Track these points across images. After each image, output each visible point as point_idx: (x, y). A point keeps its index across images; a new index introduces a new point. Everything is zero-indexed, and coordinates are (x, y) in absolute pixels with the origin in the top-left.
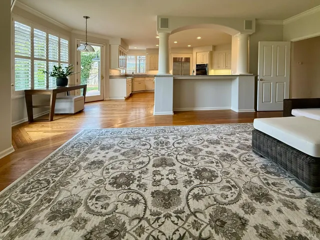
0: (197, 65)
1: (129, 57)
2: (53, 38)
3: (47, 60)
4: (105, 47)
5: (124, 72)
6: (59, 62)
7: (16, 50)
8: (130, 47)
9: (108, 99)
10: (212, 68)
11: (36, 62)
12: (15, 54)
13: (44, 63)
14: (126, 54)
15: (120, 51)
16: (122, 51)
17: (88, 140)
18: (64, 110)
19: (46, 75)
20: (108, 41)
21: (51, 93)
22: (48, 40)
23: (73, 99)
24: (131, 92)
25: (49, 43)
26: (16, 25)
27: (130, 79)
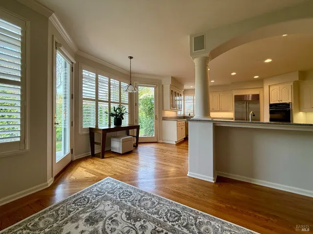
0: (271, 106)
1: (187, 97)
3: (109, 102)
4: (158, 87)
5: (182, 113)
6: (120, 103)
7: (84, 94)
8: (186, 87)
9: (161, 141)
10: (300, 109)
12: (83, 97)
13: (107, 105)
14: (182, 94)
15: (172, 91)
16: (174, 91)
17: (95, 196)
18: (116, 149)
19: (108, 115)
20: (161, 81)
21: (101, 132)
22: (110, 84)
23: (121, 139)
24: (185, 137)
25: (111, 86)
26: (83, 73)
27: (183, 121)
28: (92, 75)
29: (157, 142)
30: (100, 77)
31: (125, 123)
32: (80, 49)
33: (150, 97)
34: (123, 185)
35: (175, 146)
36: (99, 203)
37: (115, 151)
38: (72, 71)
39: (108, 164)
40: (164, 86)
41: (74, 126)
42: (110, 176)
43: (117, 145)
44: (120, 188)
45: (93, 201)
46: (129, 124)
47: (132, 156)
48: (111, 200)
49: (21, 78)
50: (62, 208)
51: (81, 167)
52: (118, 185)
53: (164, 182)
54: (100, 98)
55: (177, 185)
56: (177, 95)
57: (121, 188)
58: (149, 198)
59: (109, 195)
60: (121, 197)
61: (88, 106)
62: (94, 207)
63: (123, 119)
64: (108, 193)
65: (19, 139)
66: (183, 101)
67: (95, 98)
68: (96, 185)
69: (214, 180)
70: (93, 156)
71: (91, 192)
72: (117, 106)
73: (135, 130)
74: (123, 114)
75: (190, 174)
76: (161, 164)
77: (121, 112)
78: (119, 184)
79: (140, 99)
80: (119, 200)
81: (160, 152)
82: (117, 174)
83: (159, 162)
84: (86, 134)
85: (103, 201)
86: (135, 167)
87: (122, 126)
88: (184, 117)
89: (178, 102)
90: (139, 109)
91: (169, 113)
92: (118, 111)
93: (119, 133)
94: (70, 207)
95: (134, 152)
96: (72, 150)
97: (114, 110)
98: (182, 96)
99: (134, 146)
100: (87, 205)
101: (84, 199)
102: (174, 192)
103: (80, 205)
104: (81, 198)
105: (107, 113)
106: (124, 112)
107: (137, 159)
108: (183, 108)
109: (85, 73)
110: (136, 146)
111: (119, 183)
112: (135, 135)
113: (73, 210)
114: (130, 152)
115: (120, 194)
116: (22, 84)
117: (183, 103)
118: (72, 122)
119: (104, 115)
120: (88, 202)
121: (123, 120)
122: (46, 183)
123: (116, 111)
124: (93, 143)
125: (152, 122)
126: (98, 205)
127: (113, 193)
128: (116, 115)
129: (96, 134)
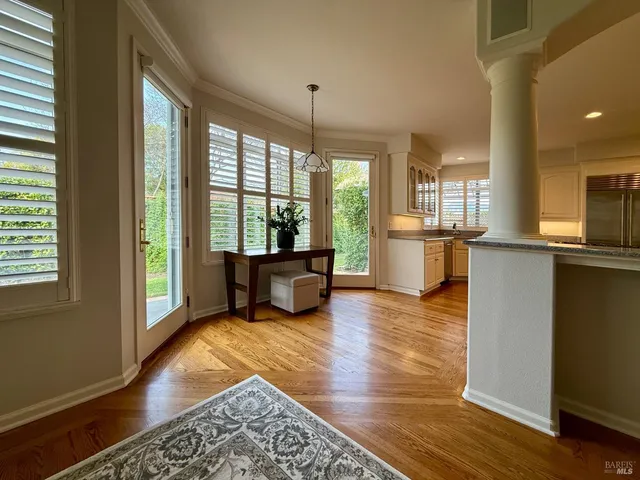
1: (446, 185)
2: (280, 150)
3: (268, 195)
4: (378, 159)
5: (436, 223)
6: (291, 197)
7: (213, 178)
8: (447, 159)
9: (384, 287)
11: (247, 199)
12: (211, 183)
13: (262, 201)
14: (437, 179)
15: (412, 168)
16: (417, 169)
17: (215, 432)
18: (280, 300)
19: (265, 224)
20: (384, 145)
21: (247, 263)
22: (268, 155)
23: (292, 280)
24: (442, 279)
25: (272, 161)
26: (211, 131)
27: (439, 243)
28: (231, 135)
29: (373, 289)
30: (248, 139)
31: (303, 242)
32: (203, 76)
33: (360, 185)
34: (289, 407)
35: (418, 300)
36: (221, 460)
37: (278, 305)
38: (186, 125)
39: (261, 336)
40: (392, 156)
41: (191, 245)
42: (261, 373)
43: (282, 293)
44: (279, 416)
45: (210, 448)
46: (311, 246)
47: (315, 320)
48: (251, 452)
49: (57, 136)
50: (133, 460)
51: (203, 338)
52: (276, 405)
53: (396, 411)
54: (248, 186)
55: (434, 428)
56: (424, 178)
57: (282, 415)
58: (354, 466)
59: (251, 435)
60: (280, 449)
61: (221, 204)
62: (206, 471)
63: (297, 233)
64: (248, 427)
65: (54, 278)
66: (437, 193)
67: (235, 187)
68: (223, 398)
69: (553, 428)
70: (233, 313)
71: (210, 416)
72: (284, 204)
73: (325, 259)
74: (296, 223)
75: (470, 394)
76: (384, 349)
77: (292, 218)
78: (279, 401)
79: (338, 191)
80: (272, 456)
81: (382, 316)
82: (278, 368)
83: (381, 343)
84: (219, 265)
85: (232, 455)
86: (321, 353)
87: (295, 250)
88: (440, 232)
89: (427, 195)
90: (334, 211)
91: (404, 223)
92: (285, 215)
93: (288, 265)
94: (151, 459)
95: (322, 311)
96: (188, 298)
97: (278, 213)
98: (437, 183)
99: (321, 295)
100: (191, 461)
101: (189, 438)
102: (431, 454)
103: (176, 457)
104: (182, 433)
105: (262, 220)
106: (300, 216)
107: (328, 329)
108: (437, 210)
109: (215, 130)
110: (326, 296)
111: (279, 398)
112: (325, 270)
113: (156, 472)
114: (312, 310)
115: (278, 434)
116: (59, 148)
117: (437, 197)
118: (188, 238)
119: (257, 223)
120: (195, 451)
121: (296, 237)
122: (119, 378)
123: (281, 215)
124: (231, 285)
125: (362, 242)
126: (218, 466)
127: (261, 432)
128: (283, 225)
129: (238, 267)
